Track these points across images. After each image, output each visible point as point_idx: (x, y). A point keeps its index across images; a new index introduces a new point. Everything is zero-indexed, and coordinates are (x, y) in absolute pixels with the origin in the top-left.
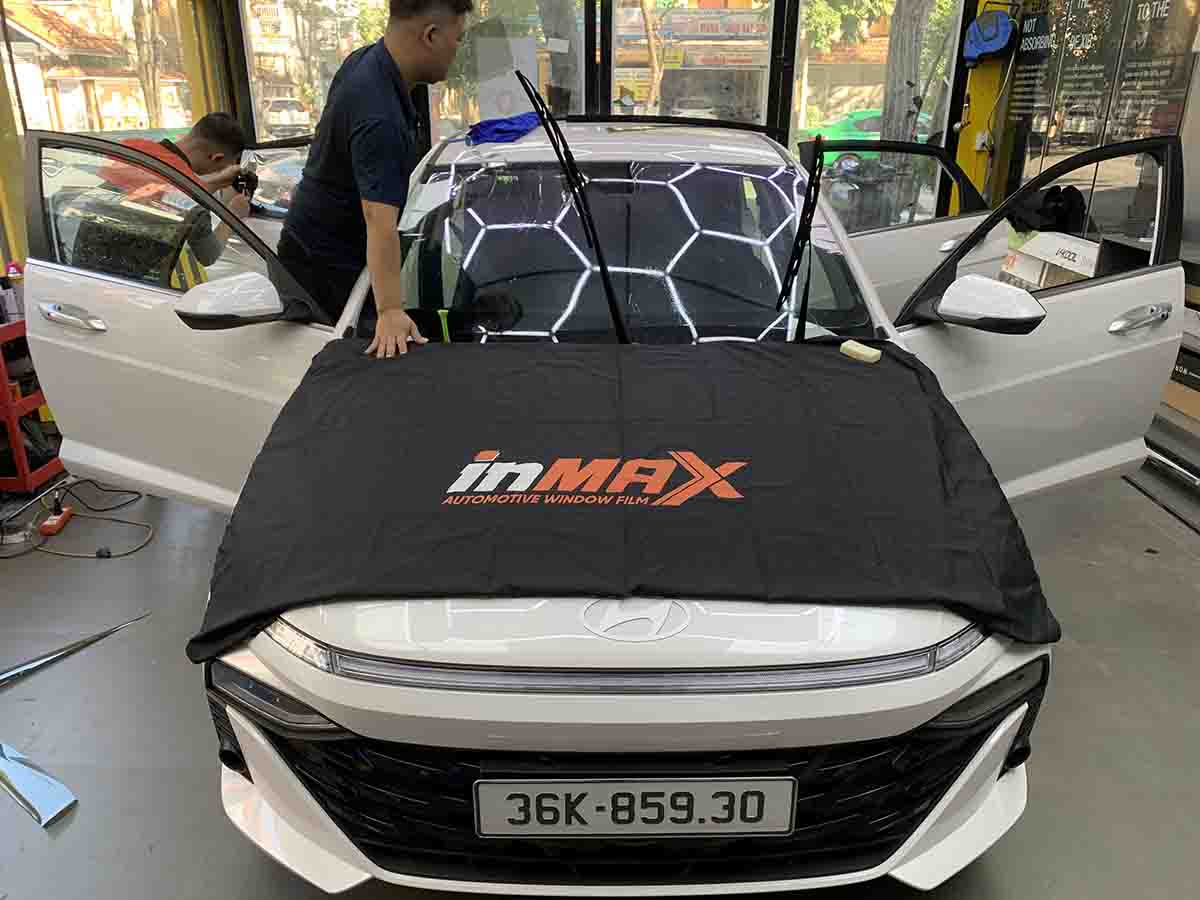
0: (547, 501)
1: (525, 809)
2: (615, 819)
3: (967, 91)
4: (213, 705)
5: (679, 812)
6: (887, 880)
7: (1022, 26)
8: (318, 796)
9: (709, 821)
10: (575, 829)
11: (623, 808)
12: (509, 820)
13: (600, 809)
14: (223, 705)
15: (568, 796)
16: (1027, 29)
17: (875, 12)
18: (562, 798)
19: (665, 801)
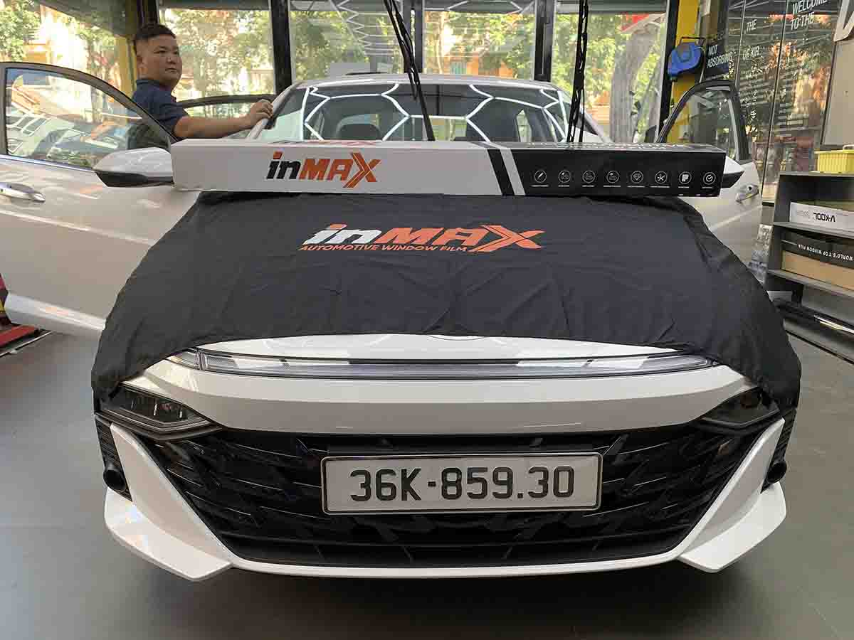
0: (383, 249)
1: (366, 485)
2: (445, 495)
3: (672, 97)
4: (99, 426)
5: (500, 487)
6: (677, 564)
7: (708, 51)
8: (186, 494)
9: (526, 496)
10: (410, 505)
11: (451, 484)
12: (352, 496)
13: (432, 484)
14: (107, 425)
15: (404, 472)
16: (711, 53)
17: (598, 87)
18: (399, 475)
19: (488, 476)
